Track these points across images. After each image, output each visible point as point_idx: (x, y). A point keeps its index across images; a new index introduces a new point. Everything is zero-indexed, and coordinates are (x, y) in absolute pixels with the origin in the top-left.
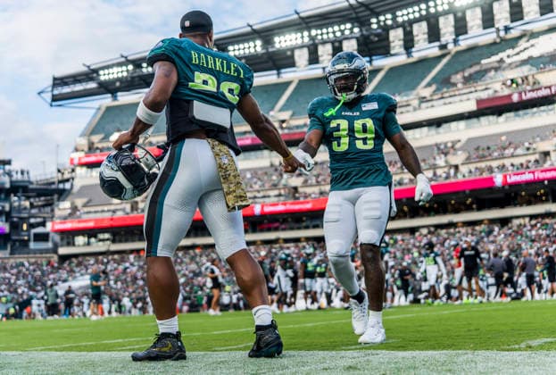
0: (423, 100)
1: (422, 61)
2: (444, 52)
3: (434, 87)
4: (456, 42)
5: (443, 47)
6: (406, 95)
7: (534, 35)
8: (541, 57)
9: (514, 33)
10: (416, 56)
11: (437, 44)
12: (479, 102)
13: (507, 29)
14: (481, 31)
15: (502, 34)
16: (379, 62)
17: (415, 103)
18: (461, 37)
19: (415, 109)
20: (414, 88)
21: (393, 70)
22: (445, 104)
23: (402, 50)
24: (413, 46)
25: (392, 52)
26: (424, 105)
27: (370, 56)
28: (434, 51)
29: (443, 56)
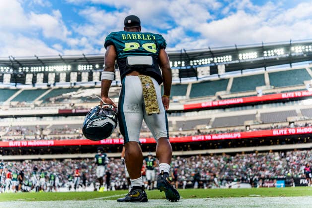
0: (36, 106)
1: (39, 90)
2: (49, 88)
3: (42, 101)
4: (54, 85)
5: (49, 86)
6: (29, 102)
7: (84, 88)
8: (86, 97)
9: (77, 86)
10: (36, 87)
11: (46, 84)
12: (59, 110)
13: (75, 84)
14: (65, 82)
15: (73, 85)
16: (20, 86)
17: (33, 106)
18: (57, 83)
19: (32, 109)
20: (33, 100)
21: (25, 91)
22: (45, 109)
23: (31, 83)
24: (36, 83)
25: (26, 83)
26: (36, 108)
27: (16, 83)
28: (44, 86)
29: (48, 89)
